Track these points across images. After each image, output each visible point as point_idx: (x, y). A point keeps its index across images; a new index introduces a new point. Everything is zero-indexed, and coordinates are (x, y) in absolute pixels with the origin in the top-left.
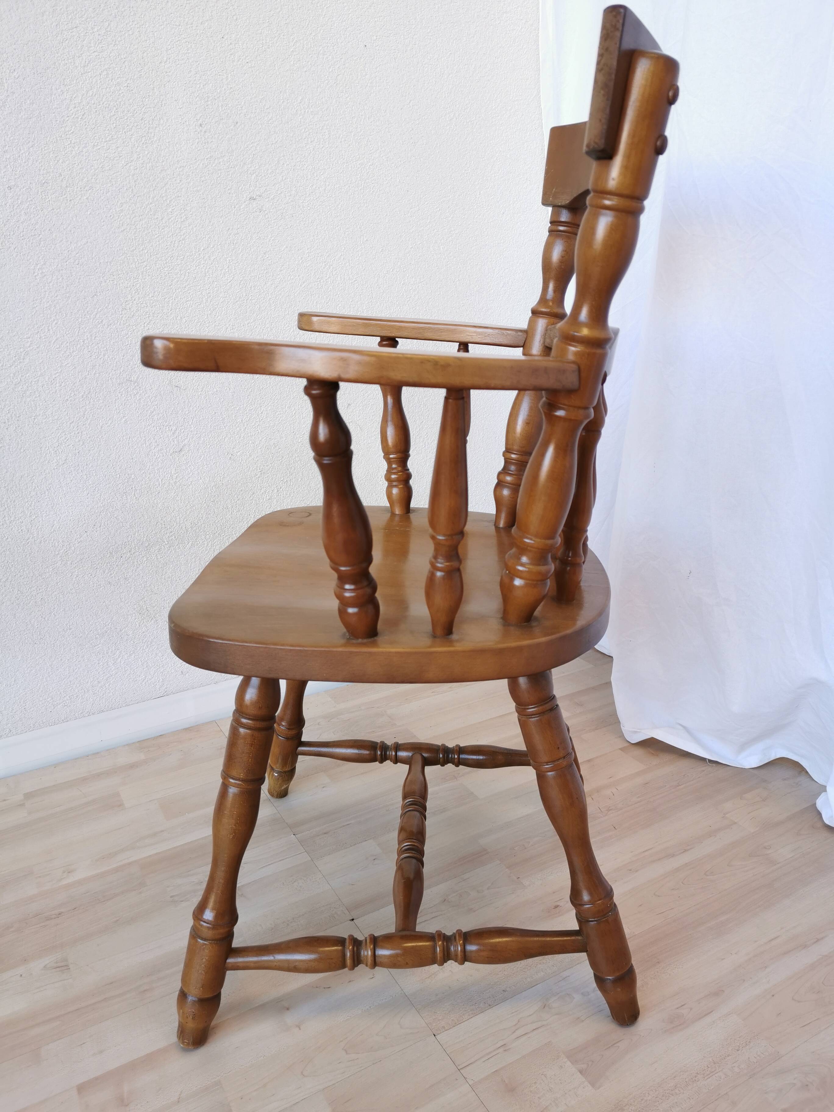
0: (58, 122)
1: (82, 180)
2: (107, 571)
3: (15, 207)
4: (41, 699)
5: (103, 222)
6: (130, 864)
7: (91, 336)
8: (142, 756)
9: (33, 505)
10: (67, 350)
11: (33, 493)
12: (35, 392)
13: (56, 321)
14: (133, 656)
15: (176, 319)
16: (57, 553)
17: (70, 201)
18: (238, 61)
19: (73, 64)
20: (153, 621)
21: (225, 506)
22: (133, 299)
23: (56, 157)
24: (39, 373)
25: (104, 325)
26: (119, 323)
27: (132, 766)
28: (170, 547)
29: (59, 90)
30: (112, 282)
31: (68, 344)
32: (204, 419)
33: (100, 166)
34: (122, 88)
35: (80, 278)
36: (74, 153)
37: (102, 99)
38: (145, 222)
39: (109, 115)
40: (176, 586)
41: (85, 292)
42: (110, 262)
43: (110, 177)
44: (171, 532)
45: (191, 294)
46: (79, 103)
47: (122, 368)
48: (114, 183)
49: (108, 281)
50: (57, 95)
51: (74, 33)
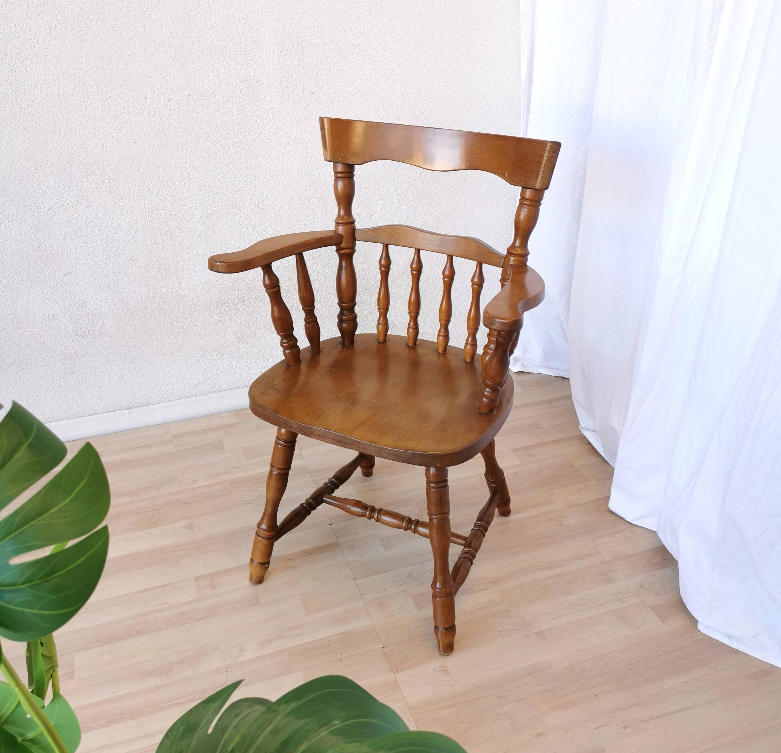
0: (196, 59)
1: (210, 92)
2: (219, 314)
3: (172, 112)
4: (182, 383)
5: (222, 115)
6: (225, 481)
7: (213, 182)
8: (236, 420)
9: (179, 277)
10: (199, 191)
11: (179, 271)
12: (181, 215)
13: (193, 175)
14: (233, 362)
15: (263, 169)
16: (192, 304)
17: (203, 105)
18: (306, 8)
19: (205, 24)
20: (245, 343)
21: (290, 278)
22: (238, 159)
23: (195, 80)
24: (184, 204)
25: (221, 175)
26: (229, 174)
27: (231, 426)
28: (256, 301)
29: (198, 41)
30: (225, 150)
31: (200, 187)
32: (278, 227)
33: (220, 83)
34: (234, 35)
35: (207, 149)
36: (205, 76)
37: (222, 43)
38: (246, 114)
39: (226, 52)
40: (259, 324)
41: (210, 157)
42: (225, 139)
43: (226, 89)
44: (257, 293)
45: (272, 154)
46: (209, 47)
47: (230, 200)
48: (228, 92)
49: (223, 150)
50: (196, 44)
51: (206, 6)
